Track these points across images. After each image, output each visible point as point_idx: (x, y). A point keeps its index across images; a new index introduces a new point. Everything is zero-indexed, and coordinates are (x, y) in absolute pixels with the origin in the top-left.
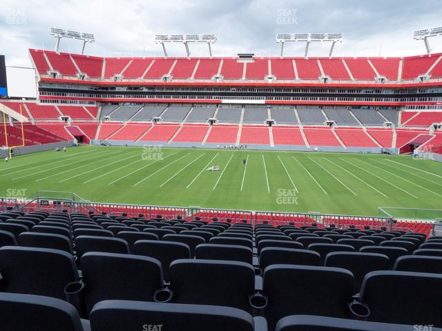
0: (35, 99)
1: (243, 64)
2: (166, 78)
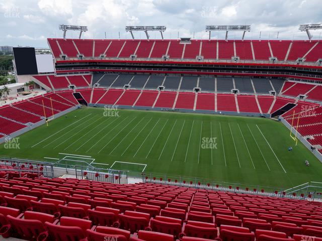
0: (53, 73)
1: (183, 45)
2: (133, 57)
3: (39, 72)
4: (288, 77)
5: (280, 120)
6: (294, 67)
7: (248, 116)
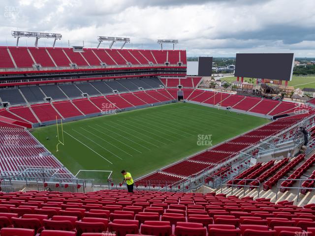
1: (79, 53)
4: (160, 75)
5: (185, 102)
6: (163, 68)
7: (166, 103)
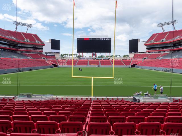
0: (146, 52)
3: (139, 52)
